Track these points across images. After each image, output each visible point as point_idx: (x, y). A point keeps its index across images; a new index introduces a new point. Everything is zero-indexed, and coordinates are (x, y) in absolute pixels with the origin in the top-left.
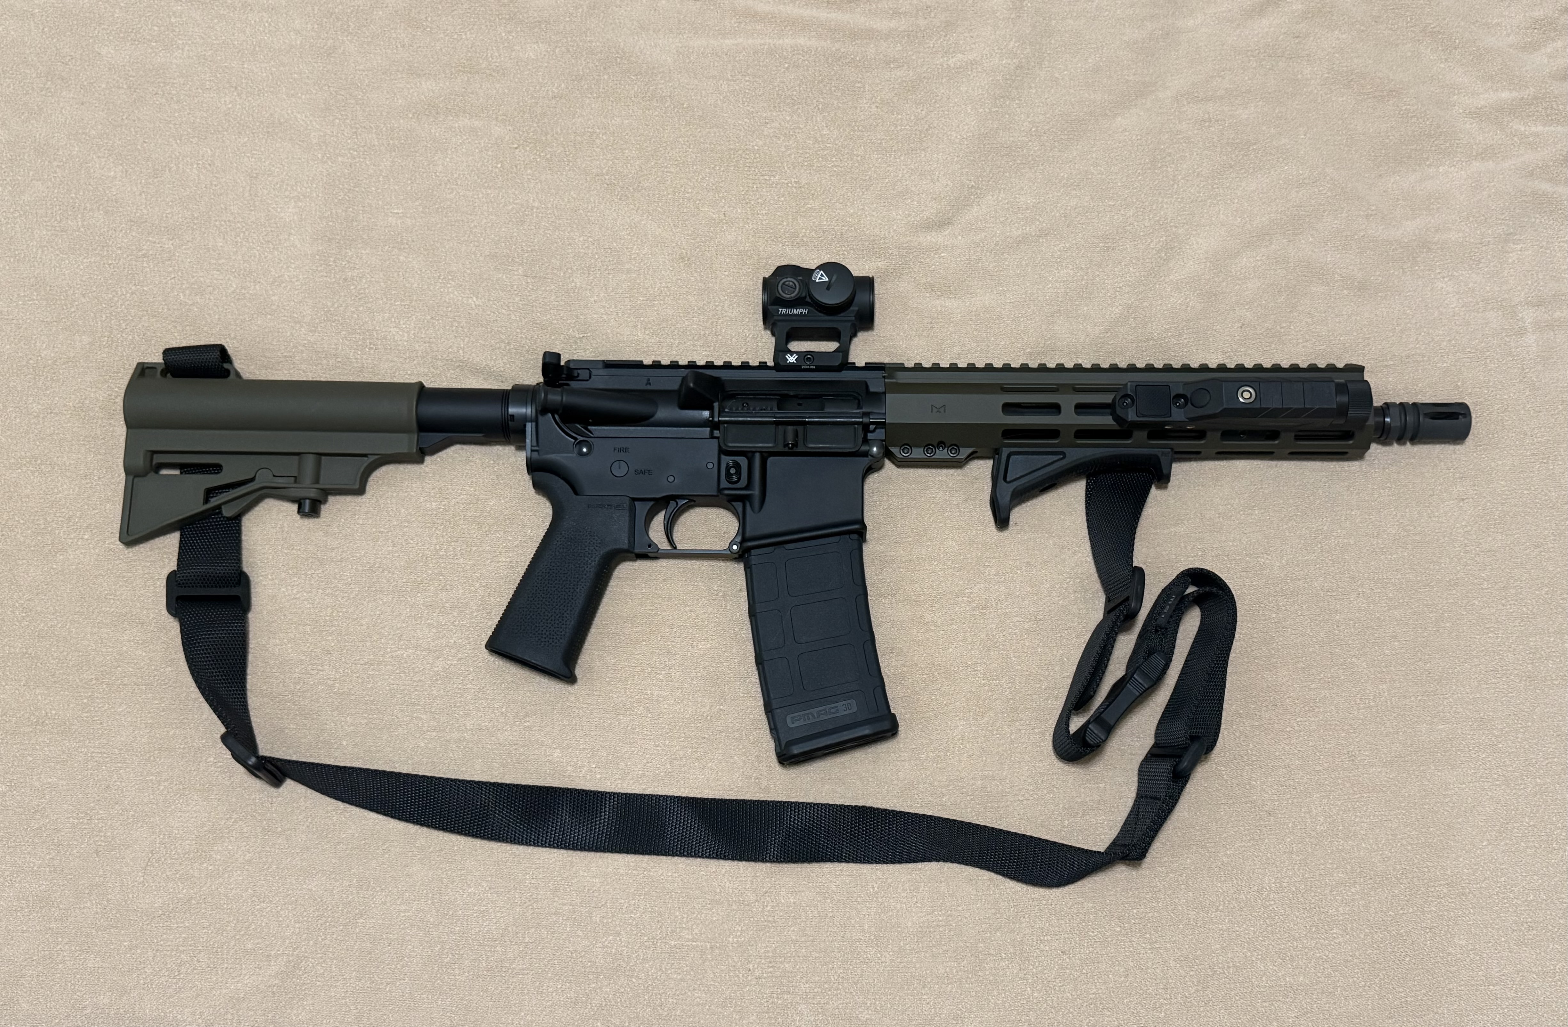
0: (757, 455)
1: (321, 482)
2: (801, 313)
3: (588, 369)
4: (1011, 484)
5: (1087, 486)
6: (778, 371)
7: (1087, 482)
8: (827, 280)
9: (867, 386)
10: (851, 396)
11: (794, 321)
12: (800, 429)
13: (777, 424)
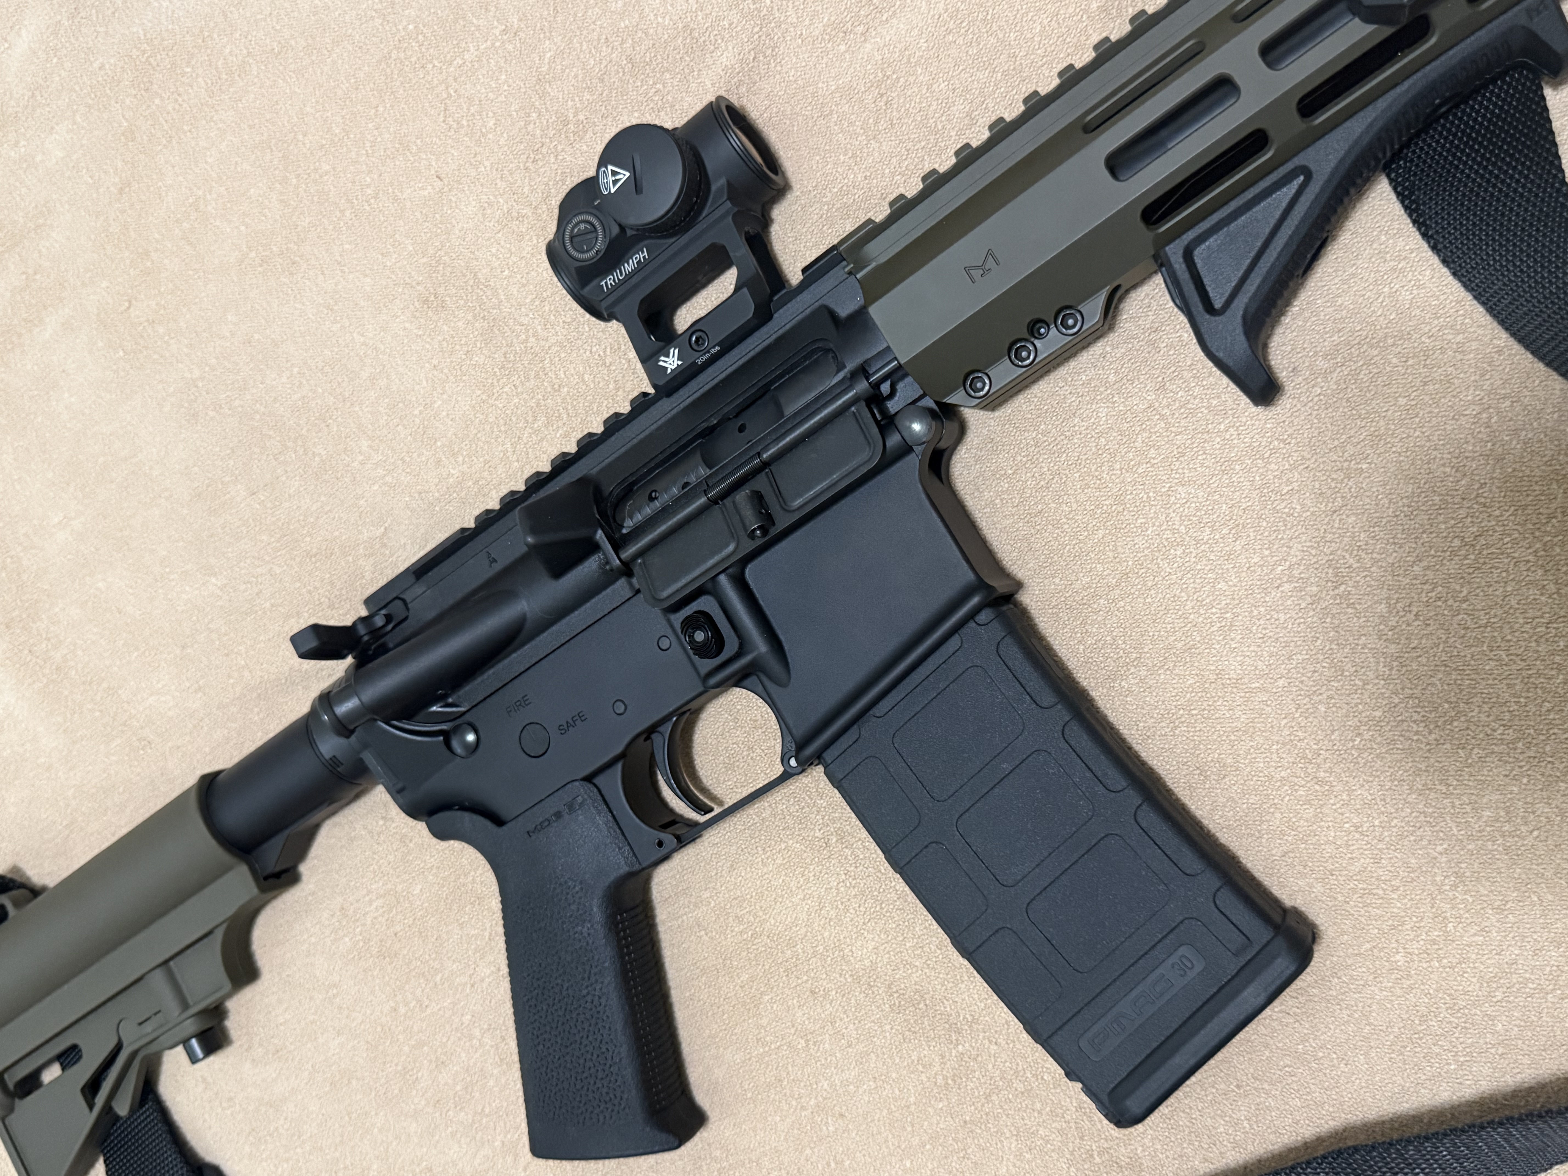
0: (723, 578)
1: (191, 1002)
2: (639, 262)
3: (397, 598)
4: (1228, 313)
5: (1395, 189)
6: (669, 394)
7: (1391, 181)
8: (628, 174)
9: (832, 314)
10: (814, 352)
11: (636, 286)
12: (761, 483)
13: (714, 502)
